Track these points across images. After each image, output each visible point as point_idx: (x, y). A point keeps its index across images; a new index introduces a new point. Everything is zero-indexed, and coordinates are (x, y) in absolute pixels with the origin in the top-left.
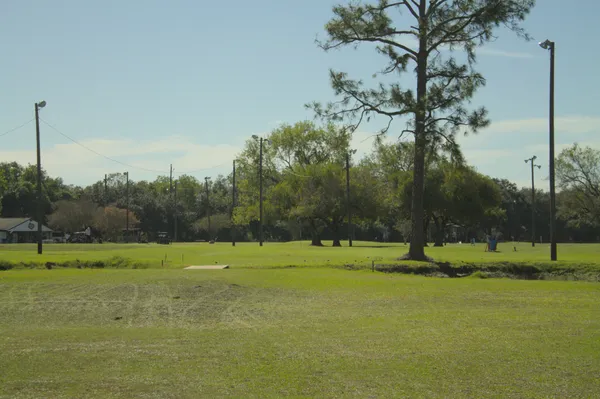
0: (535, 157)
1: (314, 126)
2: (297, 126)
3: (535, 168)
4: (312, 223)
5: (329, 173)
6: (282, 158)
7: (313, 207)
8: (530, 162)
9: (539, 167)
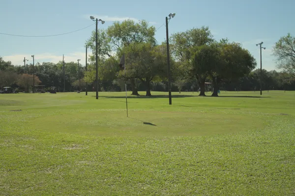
0: (262, 43)
1: (134, 23)
2: (123, 23)
3: (263, 49)
4: (133, 81)
5: (144, 48)
6: (114, 42)
7: (134, 70)
8: (259, 45)
9: (265, 48)
